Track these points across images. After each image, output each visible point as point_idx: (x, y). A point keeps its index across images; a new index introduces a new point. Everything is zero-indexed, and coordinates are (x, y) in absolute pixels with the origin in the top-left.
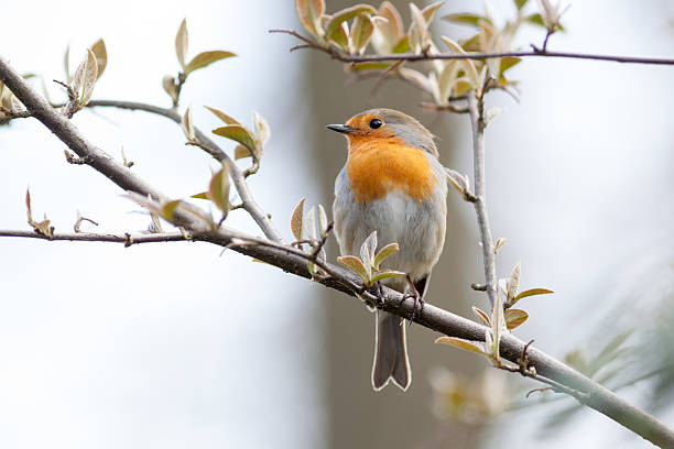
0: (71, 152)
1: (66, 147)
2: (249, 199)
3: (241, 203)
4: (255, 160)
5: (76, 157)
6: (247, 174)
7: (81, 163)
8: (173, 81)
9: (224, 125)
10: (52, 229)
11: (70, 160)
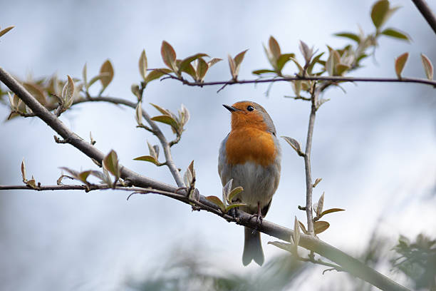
0: (59, 136)
1: (56, 134)
2: (170, 159)
3: (165, 161)
4: (179, 135)
5: (61, 139)
6: (172, 144)
7: (64, 143)
8: (138, 87)
9: (161, 115)
10: (39, 184)
11: (57, 141)
